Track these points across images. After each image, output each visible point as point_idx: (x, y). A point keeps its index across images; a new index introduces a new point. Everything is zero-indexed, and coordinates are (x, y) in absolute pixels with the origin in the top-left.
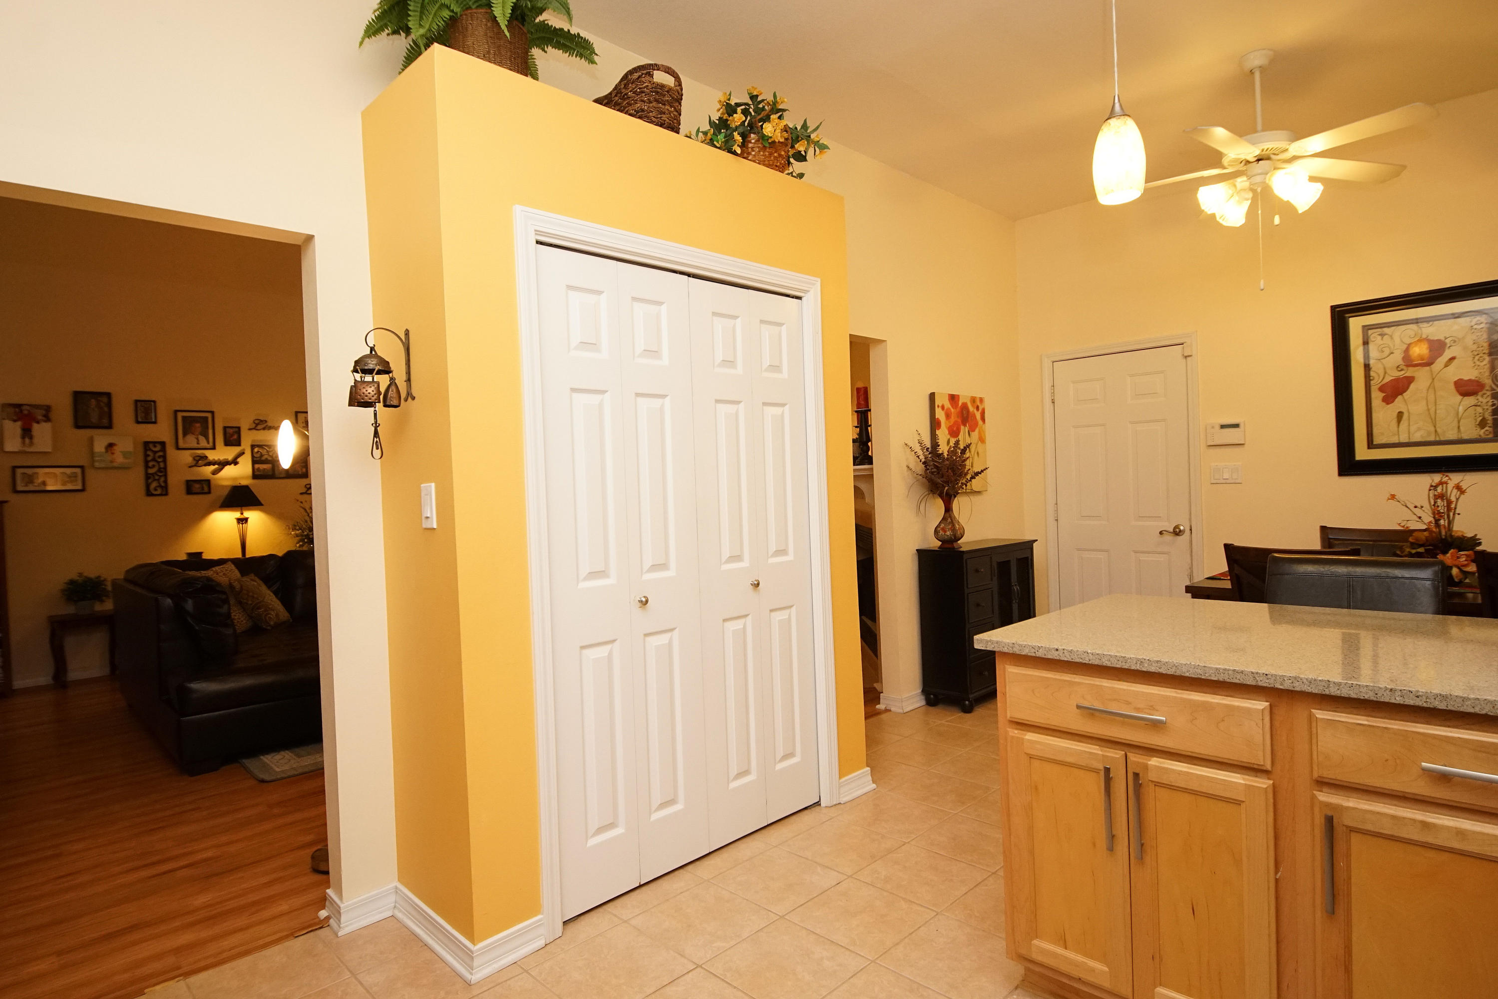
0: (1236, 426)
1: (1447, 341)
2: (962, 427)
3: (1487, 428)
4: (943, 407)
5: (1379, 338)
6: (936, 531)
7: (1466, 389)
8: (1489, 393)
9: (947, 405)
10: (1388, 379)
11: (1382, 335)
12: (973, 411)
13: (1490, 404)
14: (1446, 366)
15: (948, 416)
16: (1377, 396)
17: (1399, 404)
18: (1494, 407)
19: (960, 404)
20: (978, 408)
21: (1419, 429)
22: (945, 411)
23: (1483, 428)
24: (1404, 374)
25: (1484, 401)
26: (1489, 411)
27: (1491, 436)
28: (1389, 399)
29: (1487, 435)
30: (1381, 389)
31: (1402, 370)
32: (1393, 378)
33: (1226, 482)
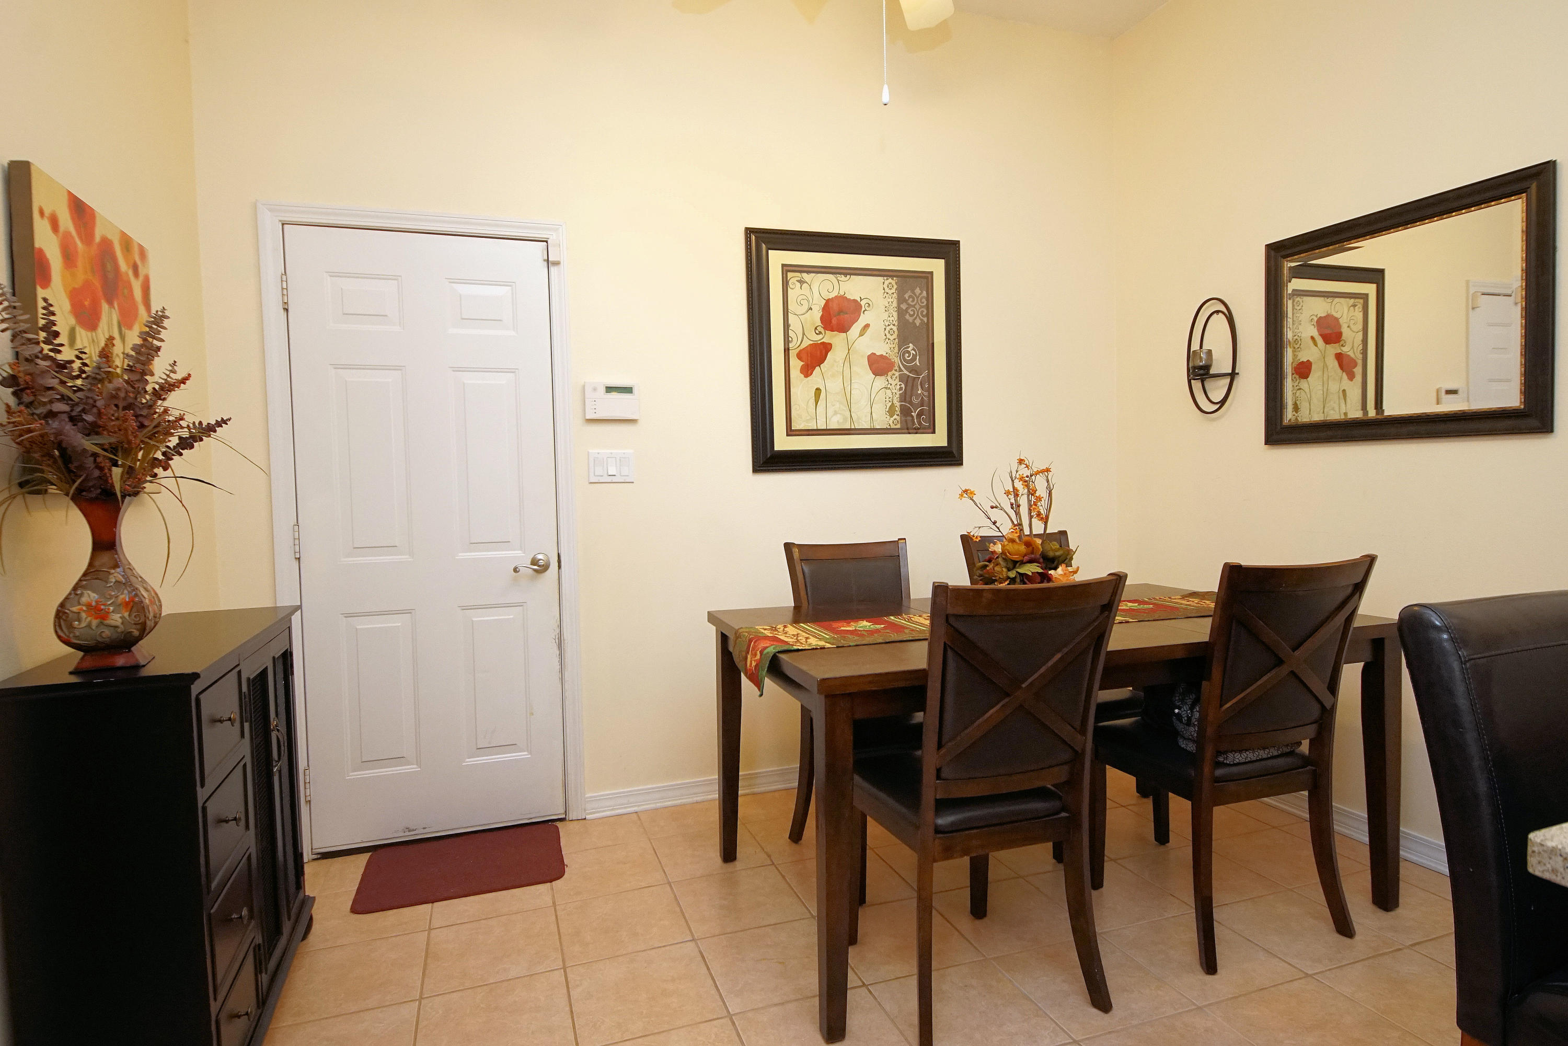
0: (628, 390)
1: (863, 303)
2: (105, 306)
3: (895, 416)
4: (54, 223)
5: (798, 285)
6: (61, 615)
7: (878, 365)
8: (897, 374)
9: (66, 221)
10: (806, 343)
11: (801, 282)
12: (127, 274)
13: (898, 387)
14: (861, 335)
15: (69, 257)
16: (796, 365)
17: (817, 376)
18: (901, 392)
19: (98, 239)
20: (136, 274)
21: (836, 413)
22: (60, 234)
23: (891, 416)
24: (821, 339)
25: (894, 383)
26: (898, 396)
27: (898, 426)
28: (807, 371)
29: (896, 425)
30: (799, 356)
31: (820, 333)
32: (812, 342)
33: (612, 481)
